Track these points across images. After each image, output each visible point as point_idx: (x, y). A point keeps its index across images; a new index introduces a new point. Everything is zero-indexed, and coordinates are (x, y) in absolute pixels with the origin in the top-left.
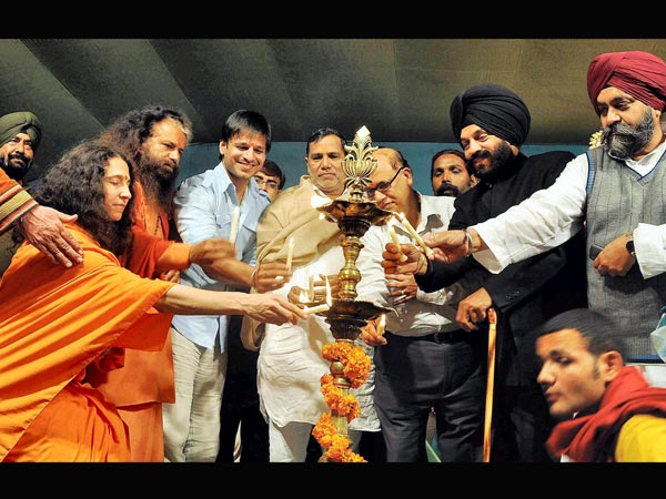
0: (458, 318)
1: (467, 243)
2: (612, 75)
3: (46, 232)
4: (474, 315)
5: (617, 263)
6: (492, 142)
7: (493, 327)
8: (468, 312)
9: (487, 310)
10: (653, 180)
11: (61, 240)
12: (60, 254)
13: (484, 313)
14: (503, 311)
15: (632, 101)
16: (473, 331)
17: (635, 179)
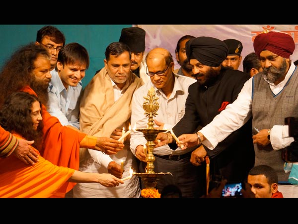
0: (191, 161)
1: (199, 140)
2: (267, 45)
3: (25, 152)
4: (199, 160)
5: (263, 141)
6: (205, 69)
7: (208, 165)
8: (196, 158)
9: (205, 157)
10: (281, 97)
11: (30, 154)
12: (30, 160)
13: (204, 159)
14: (212, 158)
15: (277, 57)
16: (199, 166)
17: (272, 97)
